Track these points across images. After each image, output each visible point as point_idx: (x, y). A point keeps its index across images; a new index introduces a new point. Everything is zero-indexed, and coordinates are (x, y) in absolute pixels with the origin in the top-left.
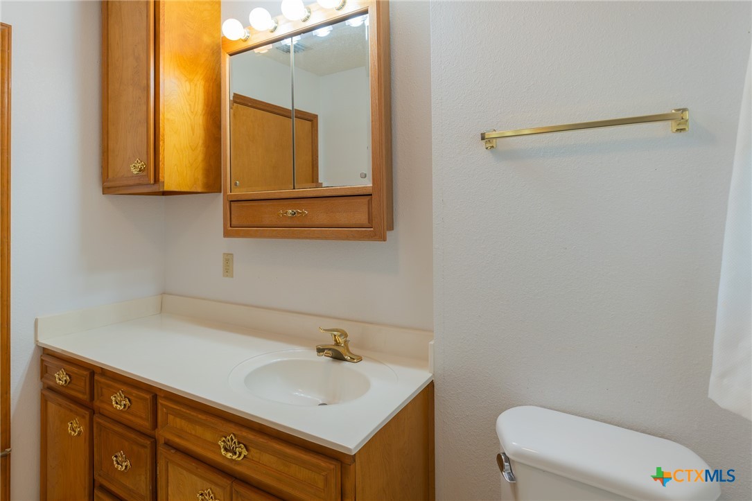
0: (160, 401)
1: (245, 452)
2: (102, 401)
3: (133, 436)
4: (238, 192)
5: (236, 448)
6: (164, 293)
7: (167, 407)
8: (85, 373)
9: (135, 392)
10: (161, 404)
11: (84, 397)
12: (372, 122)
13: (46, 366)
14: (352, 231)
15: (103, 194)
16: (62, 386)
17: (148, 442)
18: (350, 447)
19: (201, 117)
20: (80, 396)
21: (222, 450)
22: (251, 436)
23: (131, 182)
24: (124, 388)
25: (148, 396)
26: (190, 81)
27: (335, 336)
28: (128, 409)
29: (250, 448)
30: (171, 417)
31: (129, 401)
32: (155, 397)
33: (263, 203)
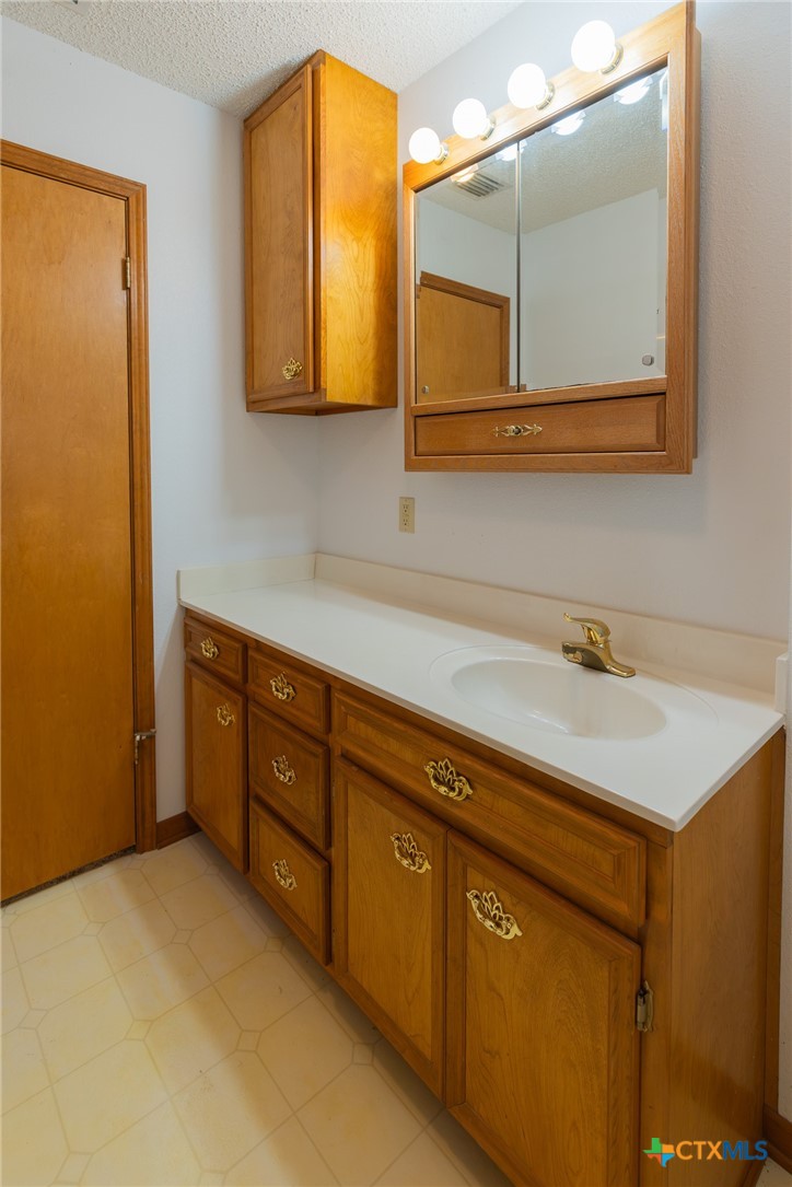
0: (336, 695)
1: (468, 790)
2: (259, 686)
3: (298, 737)
4: (426, 403)
5: (454, 781)
6: (318, 552)
7: (346, 705)
8: (237, 645)
9: (301, 678)
10: (339, 700)
11: (236, 677)
12: (670, 262)
13: (191, 633)
14: (624, 457)
15: (248, 411)
16: (210, 659)
17: (319, 750)
18: (672, 818)
19: (372, 294)
20: (231, 674)
21: (432, 781)
22: (478, 767)
23: (283, 392)
24: (287, 671)
25: (320, 687)
26: (358, 240)
27: (589, 629)
28: (292, 700)
29: (476, 785)
30: (351, 720)
31: (294, 690)
32: (328, 688)
33: (467, 417)
